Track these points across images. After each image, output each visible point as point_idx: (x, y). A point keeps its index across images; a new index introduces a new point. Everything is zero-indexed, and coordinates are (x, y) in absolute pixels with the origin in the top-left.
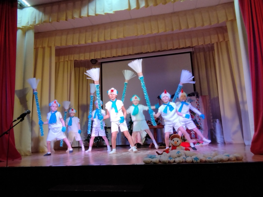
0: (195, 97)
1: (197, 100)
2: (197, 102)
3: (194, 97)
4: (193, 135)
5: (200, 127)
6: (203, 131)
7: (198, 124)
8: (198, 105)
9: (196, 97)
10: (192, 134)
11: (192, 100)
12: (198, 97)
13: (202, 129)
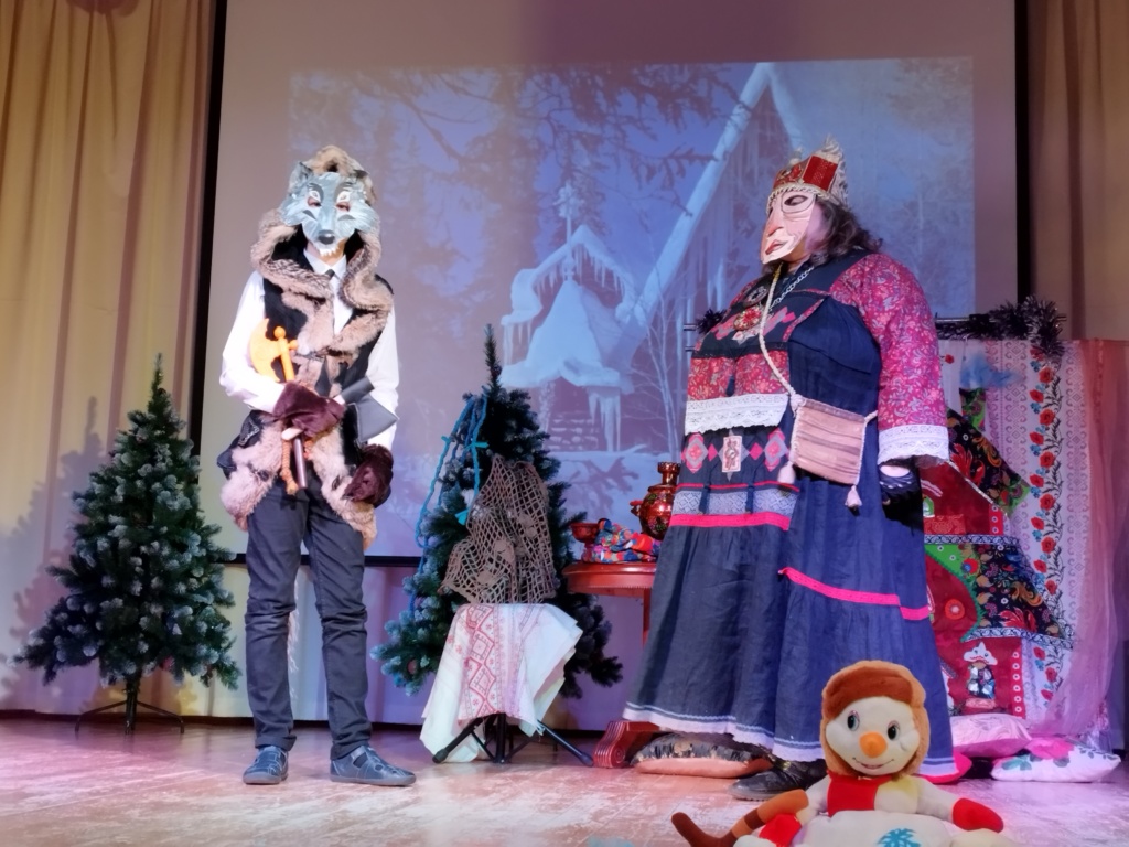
0: (1028, 343)
1: (1046, 377)
2: (1037, 396)
3: (1016, 344)
4: (979, 681)
5: (1046, 619)
6: (1067, 653)
7: (1031, 588)
8: (1047, 418)
9: (1036, 352)
10: (975, 672)
11: (996, 373)
12: (1049, 345)
13: (1060, 635)
